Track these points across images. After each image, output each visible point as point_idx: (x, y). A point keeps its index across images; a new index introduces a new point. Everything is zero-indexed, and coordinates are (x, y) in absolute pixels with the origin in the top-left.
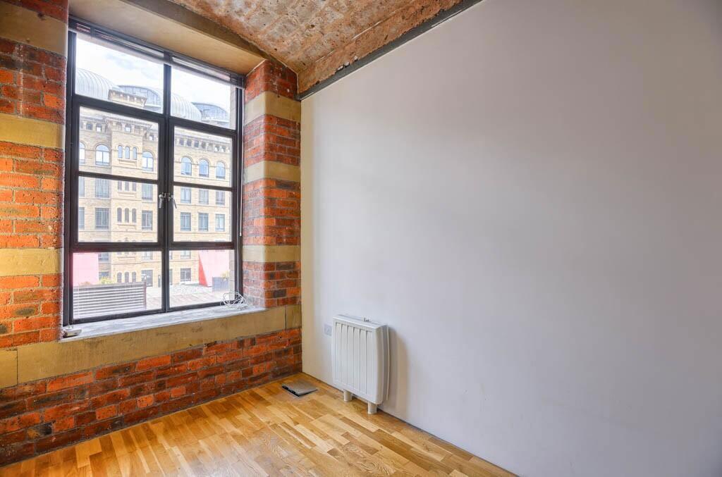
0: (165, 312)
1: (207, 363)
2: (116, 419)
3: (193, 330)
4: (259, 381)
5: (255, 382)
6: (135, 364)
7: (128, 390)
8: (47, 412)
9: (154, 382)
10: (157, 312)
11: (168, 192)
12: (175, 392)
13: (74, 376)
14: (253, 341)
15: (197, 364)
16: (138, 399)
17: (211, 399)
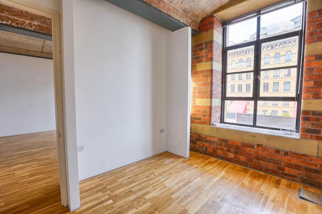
0: (253, 127)
1: (257, 153)
2: (222, 156)
3: (251, 136)
4: (289, 177)
5: (286, 177)
6: (228, 140)
7: (226, 149)
8: (207, 144)
9: (234, 150)
10: (250, 126)
11: (257, 75)
12: (242, 158)
13: (213, 137)
14: (286, 154)
15: (252, 151)
16: (229, 153)
17: (257, 170)
